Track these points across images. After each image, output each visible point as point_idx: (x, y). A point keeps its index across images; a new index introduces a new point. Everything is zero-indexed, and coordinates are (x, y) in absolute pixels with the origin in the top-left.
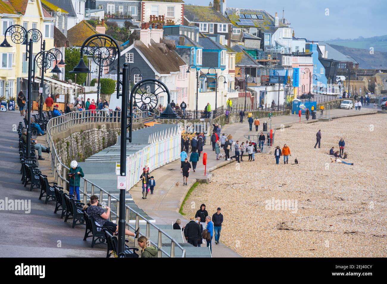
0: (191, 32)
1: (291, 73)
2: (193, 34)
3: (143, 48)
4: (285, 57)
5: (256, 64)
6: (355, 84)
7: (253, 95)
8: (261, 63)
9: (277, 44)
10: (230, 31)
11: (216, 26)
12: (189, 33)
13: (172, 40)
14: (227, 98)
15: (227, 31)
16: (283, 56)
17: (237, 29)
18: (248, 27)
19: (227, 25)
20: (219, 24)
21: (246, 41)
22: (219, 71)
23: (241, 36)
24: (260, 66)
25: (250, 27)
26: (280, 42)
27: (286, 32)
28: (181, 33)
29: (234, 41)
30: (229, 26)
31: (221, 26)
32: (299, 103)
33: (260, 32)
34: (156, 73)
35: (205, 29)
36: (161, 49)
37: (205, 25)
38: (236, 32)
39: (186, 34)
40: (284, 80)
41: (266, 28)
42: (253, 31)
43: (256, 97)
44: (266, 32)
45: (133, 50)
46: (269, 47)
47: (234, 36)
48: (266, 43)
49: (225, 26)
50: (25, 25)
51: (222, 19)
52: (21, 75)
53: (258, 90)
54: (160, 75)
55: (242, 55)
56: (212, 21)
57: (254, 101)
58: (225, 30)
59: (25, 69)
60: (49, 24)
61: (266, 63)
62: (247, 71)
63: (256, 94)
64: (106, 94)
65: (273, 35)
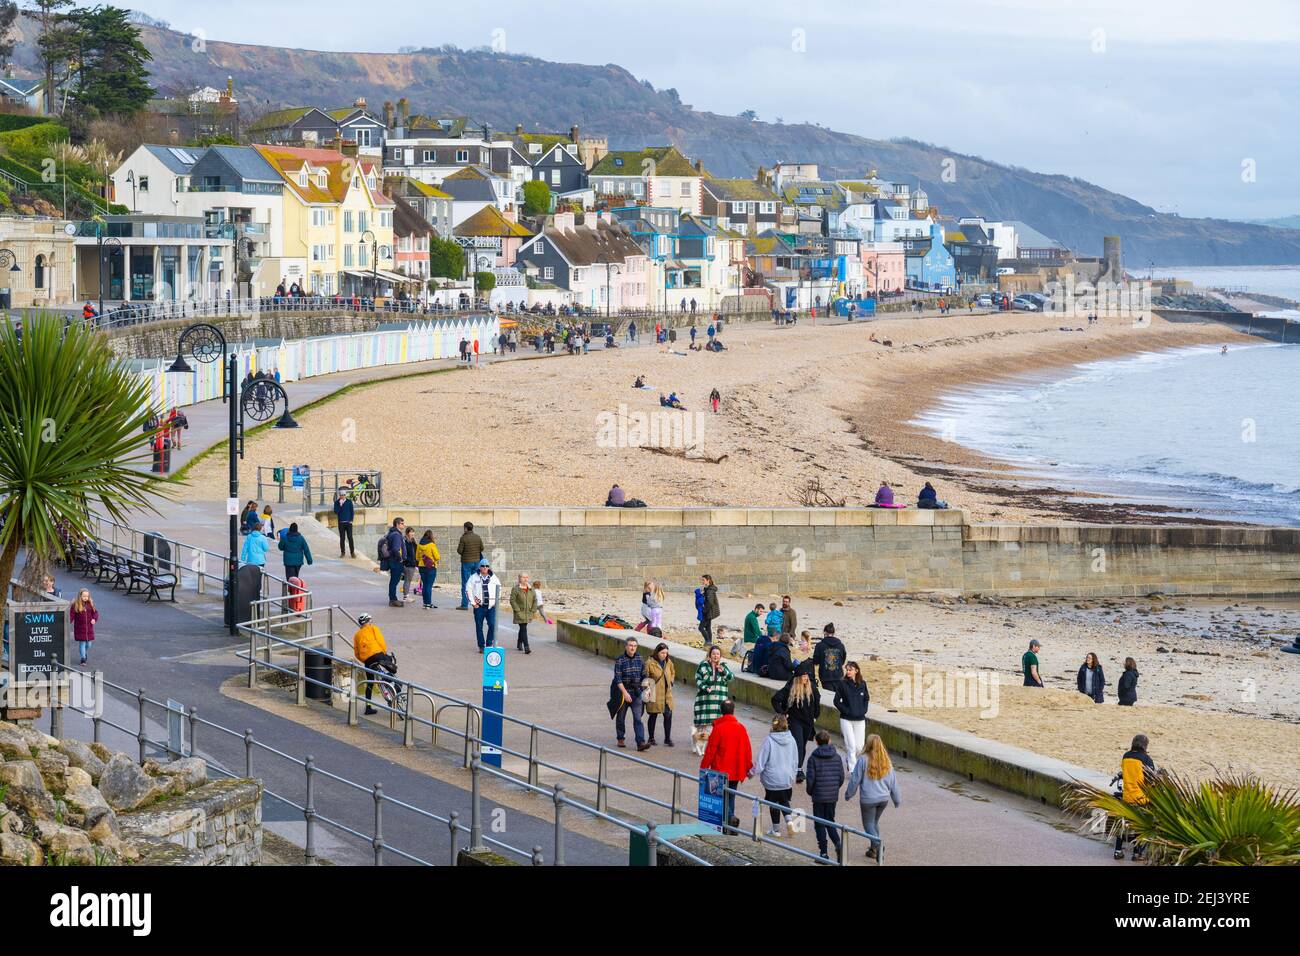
0: (664, 215)
1: (836, 263)
2: (667, 217)
3: (556, 237)
4: (839, 243)
5: (790, 253)
6: (1026, 278)
7: (773, 291)
8: (799, 251)
9: (848, 226)
10: (779, 211)
11: (757, 205)
12: (660, 217)
13: (626, 225)
14: (721, 297)
15: (774, 212)
16: (837, 242)
17: (789, 209)
18: (808, 206)
19: (773, 203)
20: (761, 203)
21: (802, 223)
22: (703, 263)
23: (795, 217)
24: (796, 255)
25: (810, 205)
26: (854, 224)
27: (865, 211)
28: (643, 216)
29: (785, 224)
30: (777, 205)
31: (764, 205)
33: (824, 210)
34: (570, 265)
35: (741, 210)
36: (595, 237)
37: (741, 205)
38: (788, 212)
39: (653, 221)
40: (828, 272)
41: (833, 206)
42: (815, 212)
43: (779, 295)
44: (832, 210)
45: (543, 239)
46: (835, 231)
47: (785, 217)
48: (831, 225)
49: (770, 205)
50: (348, 214)
51: (768, 196)
52: (343, 268)
53: (783, 286)
54: (574, 268)
55: (774, 241)
56: (752, 199)
57: (775, 300)
58: (770, 210)
59: (348, 260)
60: (386, 212)
61: (806, 252)
62: (780, 262)
63: (779, 291)
64: (484, 289)
65: (842, 215)
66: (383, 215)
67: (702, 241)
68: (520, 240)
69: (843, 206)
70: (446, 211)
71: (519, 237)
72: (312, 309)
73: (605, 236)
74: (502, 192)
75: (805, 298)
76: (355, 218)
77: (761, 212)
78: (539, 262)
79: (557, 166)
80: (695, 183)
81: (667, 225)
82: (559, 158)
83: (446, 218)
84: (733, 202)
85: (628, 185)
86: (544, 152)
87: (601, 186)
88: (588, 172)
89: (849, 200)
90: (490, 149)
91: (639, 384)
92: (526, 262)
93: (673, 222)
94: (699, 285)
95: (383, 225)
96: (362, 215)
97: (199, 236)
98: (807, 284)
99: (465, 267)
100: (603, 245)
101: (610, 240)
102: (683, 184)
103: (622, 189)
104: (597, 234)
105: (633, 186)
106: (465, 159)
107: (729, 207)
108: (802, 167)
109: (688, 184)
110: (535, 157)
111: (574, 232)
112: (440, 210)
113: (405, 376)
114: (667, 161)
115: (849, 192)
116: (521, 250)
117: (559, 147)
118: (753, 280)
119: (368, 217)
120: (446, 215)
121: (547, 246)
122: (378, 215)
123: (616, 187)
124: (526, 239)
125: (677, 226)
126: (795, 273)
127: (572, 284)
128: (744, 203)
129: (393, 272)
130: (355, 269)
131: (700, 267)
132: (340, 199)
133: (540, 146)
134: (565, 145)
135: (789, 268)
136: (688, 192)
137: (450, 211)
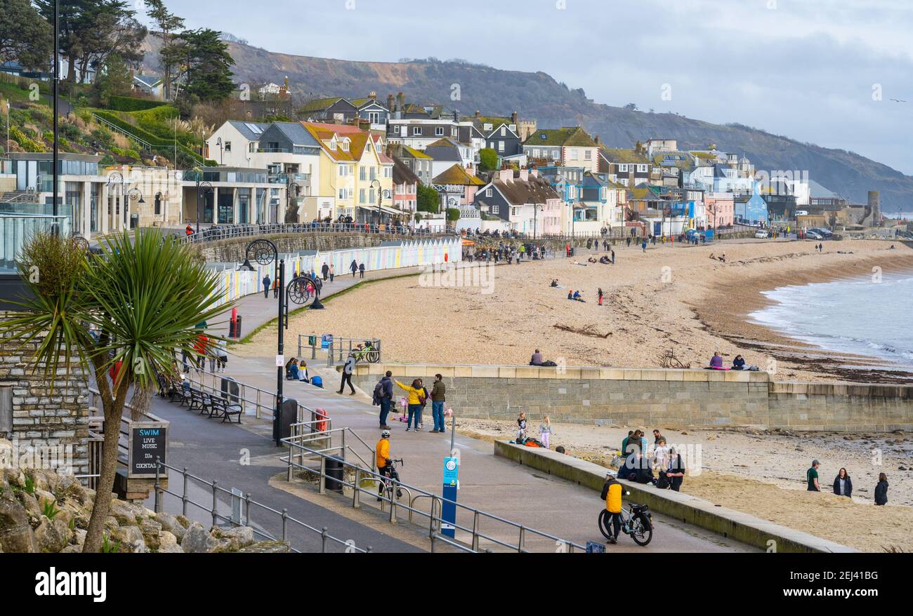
0: (573, 172)
1: (687, 206)
2: (575, 173)
3: (501, 186)
4: (690, 192)
5: (657, 198)
6: (815, 218)
7: (645, 224)
8: (663, 198)
9: (696, 182)
10: (650, 171)
11: (636, 166)
12: (570, 173)
13: (547, 178)
15: (646, 171)
16: (689, 192)
17: (657, 169)
18: (669, 167)
19: (646, 165)
20: (638, 165)
21: (665, 179)
22: (599, 205)
23: (661, 175)
24: (661, 200)
25: (671, 167)
26: (700, 180)
27: (707, 171)
28: (559, 173)
29: (654, 180)
30: (649, 167)
31: (640, 166)
32: (694, 232)
33: (680, 171)
34: (510, 205)
35: (624, 169)
36: (526, 186)
37: (624, 166)
38: (656, 171)
39: (565, 176)
40: (682, 212)
41: (687, 168)
42: (674, 171)
43: (649, 227)
44: (686, 171)
45: (492, 187)
46: (687, 184)
47: (654, 175)
48: (685, 180)
49: (644, 167)
50: (362, 169)
51: (643, 160)
52: (359, 204)
53: (652, 221)
54: (513, 206)
55: (647, 191)
56: (632, 162)
57: (646, 230)
58: (644, 170)
59: (362, 200)
60: (388, 168)
61: (667, 198)
62: (650, 205)
63: (649, 224)
64: (452, 219)
65: (692, 174)
66: (386, 169)
67: (597, 191)
68: (476, 188)
69: (693, 168)
70: (428, 167)
71: (476, 185)
72: (337, 230)
73: (533, 185)
74: (465, 155)
75: (667, 229)
76: (367, 171)
77: (638, 171)
78: (489, 202)
79: (503, 139)
80: (594, 151)
81: (575, 179)
82: (503, 133)
83: (427, 172)
84: (620, 164)
85: (550, 152)
86: (494, 129)
87: (531, 152)
88: (523, 143)
89: (697, 164)
90: (458, 127)
91: (554, 284)
92: (481, 202)
93: (579, 177)
94: (596, 219)
95: (386, 176)
96: (372, 169)
97: (263, 182)
98: (668, 219)
99: (440, 205)
100: (532, 191)
101: (537, 188)
102: (586, 152)
103: (545, 154)
104: (528, 184)
105: (553, 152)
106: (441, 133)
107: (617, 167)
108: (666, 142)
109: (590, 152)
110: (488, 133)
111: (513, 182)
112: (424, 167)
113: (399, 277)
114: (575, 136)
115: (697, 159)
116: (477, 194)
117: (504, 126)
118: (632, 216)
119: (376, 171)
120: (427, 170)
121: (495, 192)
122: (383, 169)
123: (541, 153)
124: (480, 187)
125: (581, 179)
126: (660, 212)
127: (511, 217)
128: (627, 165)
129: (392, 207)
130: (367, 205)
131: (596, 207)
132: (357, 159)
133: (491, 125)
134: (508, 125)
135: (656, 208)
136: (590, 157)
137: (431, 168)
